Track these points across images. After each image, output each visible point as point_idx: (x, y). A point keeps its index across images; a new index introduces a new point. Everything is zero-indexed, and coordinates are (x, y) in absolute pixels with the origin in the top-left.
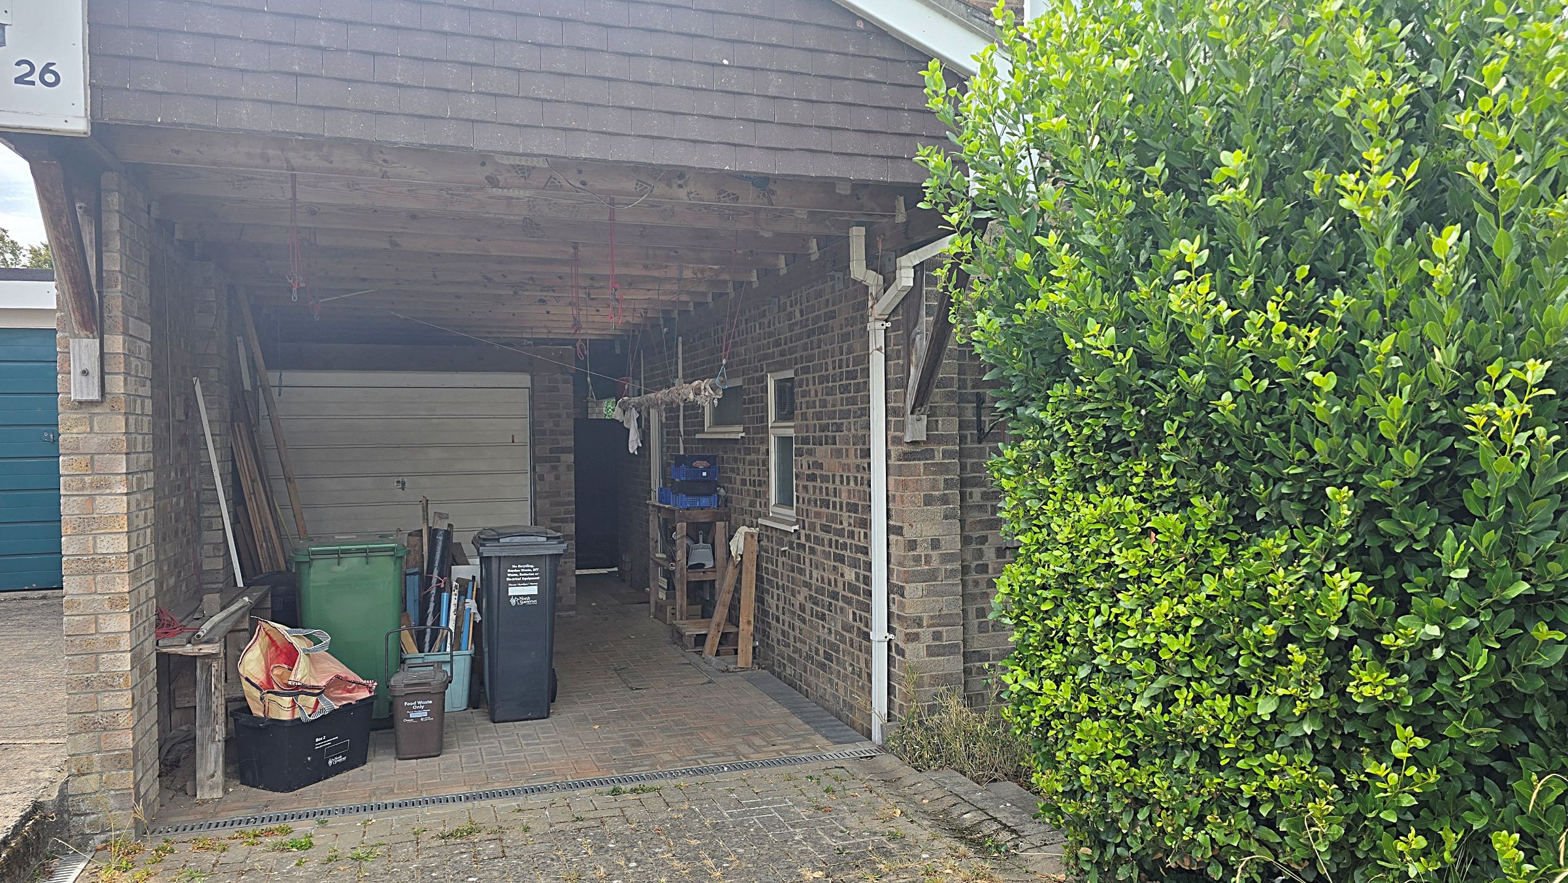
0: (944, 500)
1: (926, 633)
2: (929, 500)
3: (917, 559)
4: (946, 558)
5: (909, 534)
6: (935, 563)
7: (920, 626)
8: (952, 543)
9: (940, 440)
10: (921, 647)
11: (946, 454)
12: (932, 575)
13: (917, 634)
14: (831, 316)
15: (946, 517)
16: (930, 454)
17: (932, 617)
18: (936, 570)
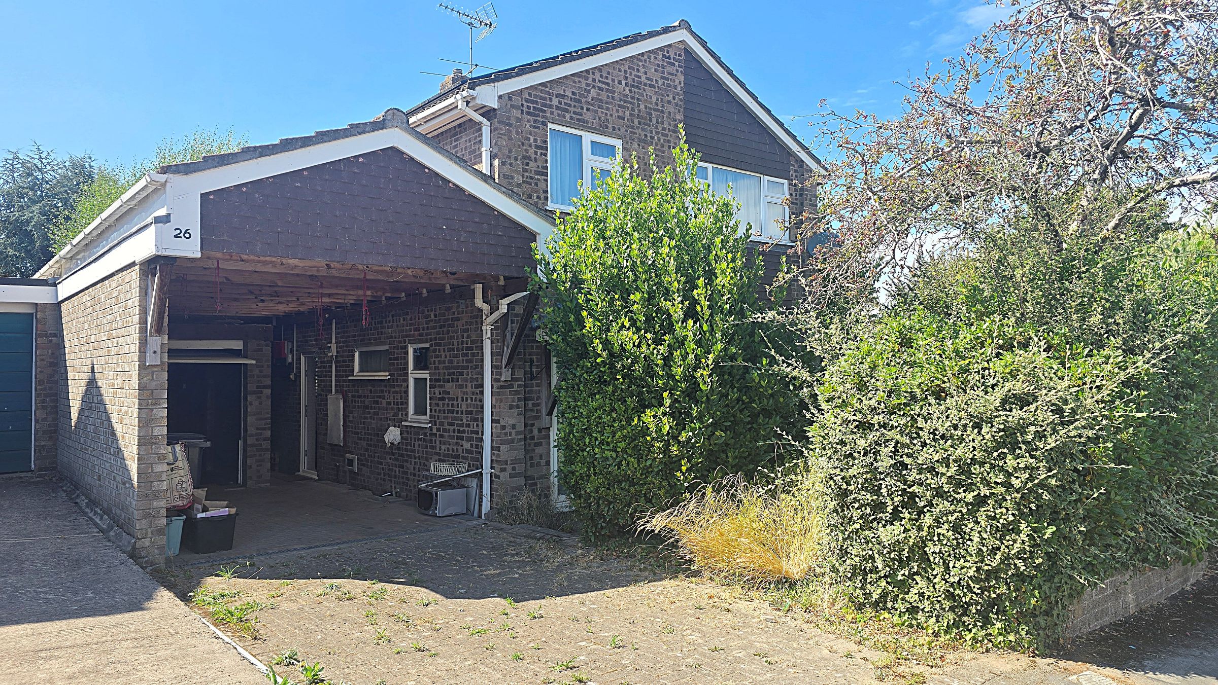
0: (518, 407)
1: (509, 468)
2: (511, 407)
3: (506, 434)
4: (518, 433)
5: (502, 422)
6: (513, 436)
7: (507, 464)
8: (521, 427)
9: (517, 379)
10: (507, 474)
11: (518, 386)
12: (512, 441)
13: (505, 468)
14: (457, 319)
15: (518, 415)
16: (511, 386)
17: (512, 460)
18: (514, 439)
